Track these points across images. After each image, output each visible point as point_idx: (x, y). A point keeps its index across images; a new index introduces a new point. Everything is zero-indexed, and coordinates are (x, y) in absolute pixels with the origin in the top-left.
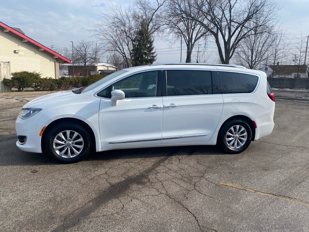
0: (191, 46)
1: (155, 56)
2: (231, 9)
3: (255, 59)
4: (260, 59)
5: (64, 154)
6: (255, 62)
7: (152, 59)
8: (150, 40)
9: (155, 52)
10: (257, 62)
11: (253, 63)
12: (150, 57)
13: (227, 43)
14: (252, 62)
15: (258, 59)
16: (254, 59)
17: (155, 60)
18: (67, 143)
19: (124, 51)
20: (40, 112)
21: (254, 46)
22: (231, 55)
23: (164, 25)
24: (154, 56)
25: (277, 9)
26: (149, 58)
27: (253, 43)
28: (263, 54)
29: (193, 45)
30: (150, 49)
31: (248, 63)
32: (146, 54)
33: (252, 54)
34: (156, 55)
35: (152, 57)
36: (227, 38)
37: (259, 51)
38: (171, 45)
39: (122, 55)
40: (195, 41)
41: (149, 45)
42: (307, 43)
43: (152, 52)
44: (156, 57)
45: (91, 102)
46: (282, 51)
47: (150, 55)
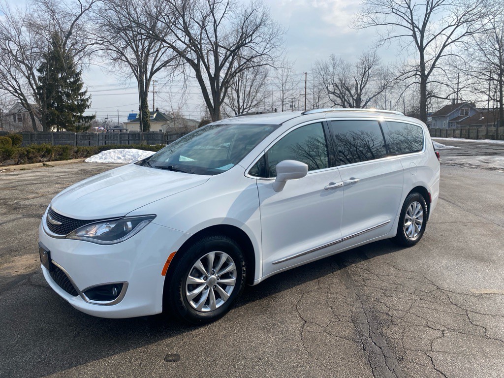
0: (146, 83)
1: (87, 100)
2: (217, 26)
3: (243, 105)
4: (249, 105)
5: (205, 304)
6: (244, 109)
7: (83, 105)
8: (74, 71)
9: (86, 92)
10: (246, 108)
11: (241, 111)
12: (78, 101)
13: (214, 79)
14: (239, 109)
15: (247, 105)
16: (241, 104)
17: (88, 107)
18: (209, 279)
19: (20, 90)
20: (154, 221)
21: (240, 85)
22: (221, 98)
23: (93, 44)
24: (85, 98)
25: (282, 32)
26: (76, 103)
27: (237, 80)
28: (253, 97)
29: (148, 81)
30: (76, 86)
31: (234, 110)
32: (68, 95)
33: (238, 97)
34: (89, 97)
35: (82, 100)
36: (212, 71)
37: (247, 92)
38: (126, 80)
39: (19, 97)
40: (152, 74)
41: (72, 80)
42: (306, 82)
43: (80, 91)
44: (90, 101)
45: (244, 189)
46: (290, 92)
47: (77, 97)
